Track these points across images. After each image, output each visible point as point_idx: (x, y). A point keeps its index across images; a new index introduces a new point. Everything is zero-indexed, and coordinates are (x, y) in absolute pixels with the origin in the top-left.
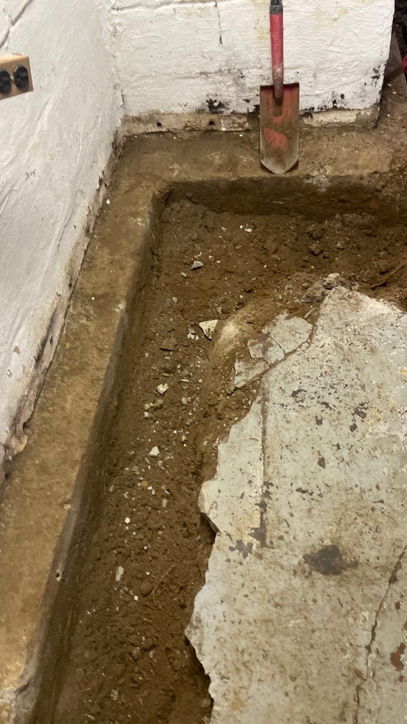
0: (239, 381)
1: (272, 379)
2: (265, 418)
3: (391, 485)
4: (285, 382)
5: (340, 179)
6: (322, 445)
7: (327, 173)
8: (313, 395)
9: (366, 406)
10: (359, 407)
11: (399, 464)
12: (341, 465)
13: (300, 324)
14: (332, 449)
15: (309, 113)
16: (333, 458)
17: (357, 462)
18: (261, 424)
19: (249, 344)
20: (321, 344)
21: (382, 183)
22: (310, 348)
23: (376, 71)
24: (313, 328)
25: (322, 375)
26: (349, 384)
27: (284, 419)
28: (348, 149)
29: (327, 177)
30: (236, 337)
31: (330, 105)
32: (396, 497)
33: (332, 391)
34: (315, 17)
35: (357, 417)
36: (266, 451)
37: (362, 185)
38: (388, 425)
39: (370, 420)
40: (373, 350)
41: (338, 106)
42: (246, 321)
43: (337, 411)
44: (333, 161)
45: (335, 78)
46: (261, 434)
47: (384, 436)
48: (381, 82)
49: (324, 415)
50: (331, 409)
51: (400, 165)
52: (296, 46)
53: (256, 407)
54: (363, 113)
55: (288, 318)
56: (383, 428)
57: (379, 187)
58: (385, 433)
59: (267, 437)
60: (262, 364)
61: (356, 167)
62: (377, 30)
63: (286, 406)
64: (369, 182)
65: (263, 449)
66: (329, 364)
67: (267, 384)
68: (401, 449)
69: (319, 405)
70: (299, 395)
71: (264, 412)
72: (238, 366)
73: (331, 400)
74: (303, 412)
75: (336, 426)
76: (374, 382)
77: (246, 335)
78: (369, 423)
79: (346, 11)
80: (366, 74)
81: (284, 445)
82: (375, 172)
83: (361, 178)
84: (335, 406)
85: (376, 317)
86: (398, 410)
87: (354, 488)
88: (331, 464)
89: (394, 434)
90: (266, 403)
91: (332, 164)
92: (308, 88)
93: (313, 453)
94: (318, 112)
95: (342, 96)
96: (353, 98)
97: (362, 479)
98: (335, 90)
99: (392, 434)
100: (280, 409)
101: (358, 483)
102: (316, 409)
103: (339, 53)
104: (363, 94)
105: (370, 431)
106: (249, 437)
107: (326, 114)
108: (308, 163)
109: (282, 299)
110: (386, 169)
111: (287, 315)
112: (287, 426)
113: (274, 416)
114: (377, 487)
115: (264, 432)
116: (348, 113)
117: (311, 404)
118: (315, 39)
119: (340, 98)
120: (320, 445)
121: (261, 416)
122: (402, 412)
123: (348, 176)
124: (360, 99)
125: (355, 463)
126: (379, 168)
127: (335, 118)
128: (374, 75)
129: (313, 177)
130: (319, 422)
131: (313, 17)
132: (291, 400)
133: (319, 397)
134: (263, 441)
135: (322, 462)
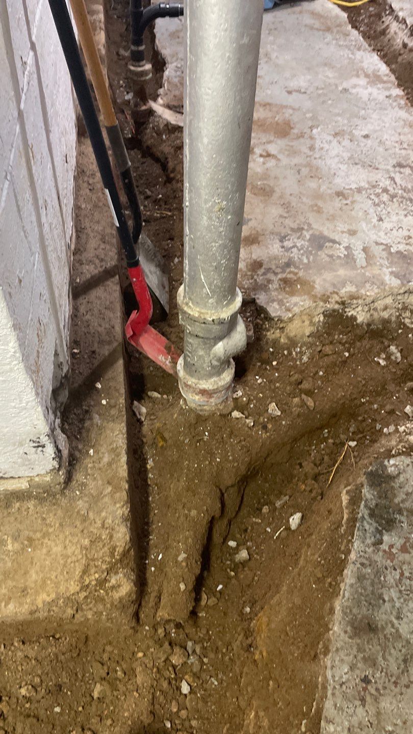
23: (37, 442)
28: (17, 544)
37: (38, 618)
48: (50, 451)
51: (97, 576)
54: (37, 479)
64: (49, 612)
80: (21, 445)
82: (57, 598)
83: (33, 612)
96: (12, 467)
104: (27, 463)
124: (25, 468)
126: (62, 589)
128: (36, 445)
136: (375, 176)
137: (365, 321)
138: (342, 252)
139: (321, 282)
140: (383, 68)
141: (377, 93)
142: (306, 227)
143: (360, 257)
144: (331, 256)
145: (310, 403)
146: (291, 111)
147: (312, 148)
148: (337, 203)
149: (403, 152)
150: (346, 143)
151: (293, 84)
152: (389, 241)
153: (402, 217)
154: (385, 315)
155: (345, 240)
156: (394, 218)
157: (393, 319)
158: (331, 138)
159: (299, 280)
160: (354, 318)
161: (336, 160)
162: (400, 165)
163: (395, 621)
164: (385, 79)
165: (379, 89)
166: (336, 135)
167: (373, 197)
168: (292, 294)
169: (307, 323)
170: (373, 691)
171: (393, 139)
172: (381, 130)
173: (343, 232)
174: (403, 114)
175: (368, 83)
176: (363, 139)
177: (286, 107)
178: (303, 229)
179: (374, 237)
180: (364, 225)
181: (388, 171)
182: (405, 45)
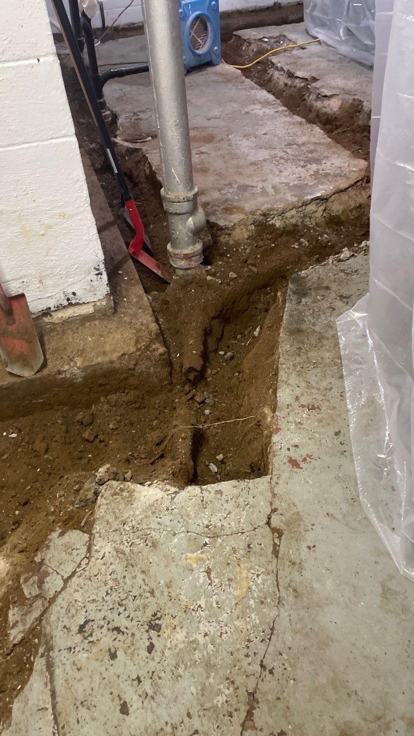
0: (15, 635)
1: (53, 618)
2: (52, 674)
3: (202, 705)
4: (69, 618)
5: (92, 368)
6: (122, 685)
7: (78, 365)
8: (102, 623)
9: (159, 615)
10: (152, 620)
11: (205, 674)
12: (146, 702)
13: (76, 537)
14: (132, 685)
15: (47, 312)
16: (135, 697)
17: (162, 691)
18: (49, 684)
19: (22, 581)
20: (101, 554)
21: (133, 362)
22: (91, 564)
23: (98, 270)
24: (90, 538)
25: (107, 594)
26: (137, 594)
27: (75, 668)
28: (93, 338)
29: (79, 368)
30: (7, 574)
31: (65, 303)
32: (209, 720)
33: (121, 609)
34: (22, 236)
35: (153, 633)
36: (59, 719)
37: (115, 368)
38: (185, 630)
39: (165, 632)
40: (154, 545)
41: (73, 302)
42: (17, 550)
43: (130, 635)
44: (81, 352)
45: (61, 281)
46: (50, 699)
47: (183, 645)
48: (105, 276)
49: (117, 644)
50: (123, 633)
51: (144, 343)
52: (13, 261)
53: (39, 664)
54: (98, 304)
55: (62, 534)
56: (180, 635)
57: (131, 366)
58: (184, 642)
59: (58, 699)
60: (39, 602)
61: (104, 353)
62: (85, 238)
63: (74, 648)
64: (121, 364)
65: (55, 719)
66: (114, 576)
67: (48, 627)
68: (203, 656)
69: (110, 634)
70: (87, 628)
71: (50, 666)
72: (13, 614)
73: (122, 622)
74: (94, 650)
75: (132, 654)
76: (162, 582)
77: (19, 569)
78: (165, 635)
79: (50, 227)
80: (89, 273)
81: (78, 703)
82: (124, 355)
83: (112, 362)
84: (127, 628)
85: (151, 506)
86: (192, 608)
87: (165, 728)
88: (135, 707)
89: (194, 638)
90: (51, 653)
91: (81, 355)
92: (38, 293)
93: (113, 700)
94: (56, 311)
95: (74, 294)
96: (84, 294)
97: (171, 711)
98: (65, 290)
99: (191, 639)
100: (67, 656)
101: (167, 719)
102: (107, 640)
103: (57, 260)
104: (92, 289)
105: (169, 645)
106: (36, 709)
107: (64, 311)
108: (57, 359)
109: (55, 511)
110: (132, 349)
111: (60, 531)
112: (78, 675)
113: (61, 669)
114: (189, 715)
115: (53, 695)
116: (84, 307)
117: (101, 635)
118: (29, 253)
119: (72, 296)
120: (119, 685)
121: (47, 674)
122: (196, 609)
123: (99, 364)
124: (92, 293)
125: (160, 693)
126: (126, 350)
127: (74, 313)
128: (97, 272)
129: (65, 371)
130: (113, 656)
131: (21, 236)
132: (79, 638)
133: (109, 623)
134: (54, 707)
135: (124, 709)
136: (273, 152)
137: (281, 226)
138: (259, 190)
139: (249, 206)
140: (271, 97)
141: (270, 111)
142: (233, 182)
143: (271, 191)
144: (253, 193)
145: (254, 269)
146: (211, 129)
147: (230, 145)
148: (252, 168)
149: (291, 138)
150: (252, 139)
151: (210, 115)
152: (288, 181)
153: (295, 169)
154: (293, 221)
155: (260, 185)
156: (290, 170)
157: (300, 224)
158: (242, 138)
159: (235, 207)
160: (274, 225)
161: (247, 148)
162: (289, 144)
163: (313, 327)
164: (274, 103)
165: (270, 109)
166: (245, 136)
167: (274, 162)
168: (232, 214)
169: (244, 230)
170: (304, 351)
171: (283, 132)
172: (274, 129)
173: (258, 181)
174: (288, 119)
175: (262, 106)
176: (264, 136)
177: (208, 127)
178: (231, 184)
179: (279, 181)
180: (271, 176)
181: (282, 148)
182: (286, 85)
